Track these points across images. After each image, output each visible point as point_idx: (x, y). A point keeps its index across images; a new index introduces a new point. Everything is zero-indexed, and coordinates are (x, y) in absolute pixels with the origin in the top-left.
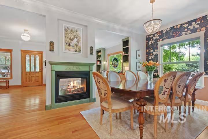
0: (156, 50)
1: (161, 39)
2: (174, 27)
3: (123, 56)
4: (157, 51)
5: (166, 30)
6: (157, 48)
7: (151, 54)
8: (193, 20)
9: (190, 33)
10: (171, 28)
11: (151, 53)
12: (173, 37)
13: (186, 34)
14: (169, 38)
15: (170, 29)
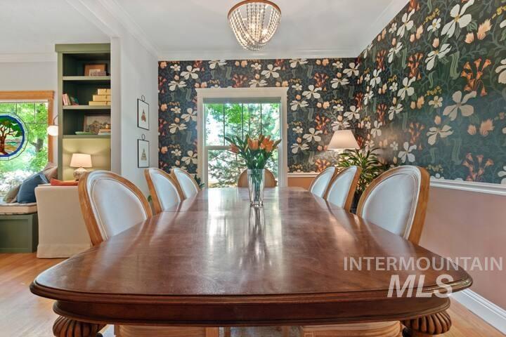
0: (190, 110)
1: (204, 84)
2: (235, 61)
3: (64, 110)
4: (194, 114)
5: (217, 64)
6: (194, 106)
7: (177, 120)
8: (269, 60)
9: (265, 86)
10: (227, 61)
11: (175, 116)
12: (233, 85)
13: (258, 86)
14: (223, 85)
15: (225, 64)
